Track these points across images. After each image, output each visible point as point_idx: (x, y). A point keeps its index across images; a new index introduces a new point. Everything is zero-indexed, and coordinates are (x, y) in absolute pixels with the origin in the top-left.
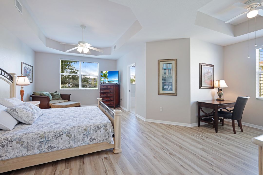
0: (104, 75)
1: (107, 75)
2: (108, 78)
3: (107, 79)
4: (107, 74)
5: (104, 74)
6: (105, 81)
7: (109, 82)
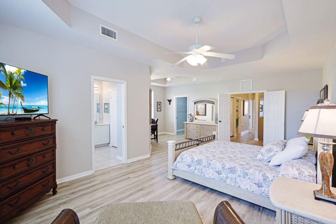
0: (11, 83)
1: (20, 83)
2: (22, 97)
3: (20, 100)
4: (22, 79)
5: (11, 77)
6: (14, 107)
7: (26, 110)
